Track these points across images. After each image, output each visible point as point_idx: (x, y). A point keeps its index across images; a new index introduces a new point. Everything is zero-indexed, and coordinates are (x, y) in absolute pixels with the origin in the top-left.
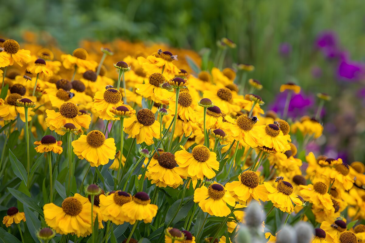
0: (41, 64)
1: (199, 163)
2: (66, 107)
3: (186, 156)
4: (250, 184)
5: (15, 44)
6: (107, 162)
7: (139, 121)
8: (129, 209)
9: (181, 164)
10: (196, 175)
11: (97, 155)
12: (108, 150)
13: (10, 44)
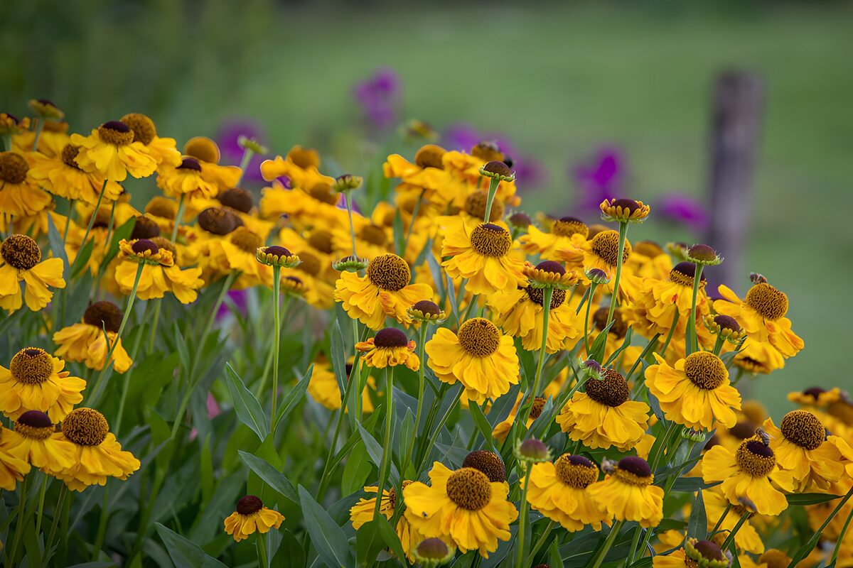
0: (193, 170)
1: (702, 392)
2: (385, 266)
3: (671, 378)
4: (808, 441)
5: (148, 124)
6: (506, 390)
7: (531, 299)
8: (609, 497)
9: (662, 393)
10: (699, 421)
11: (482, 373)
12: (505, 364)
13: (136, 124)
